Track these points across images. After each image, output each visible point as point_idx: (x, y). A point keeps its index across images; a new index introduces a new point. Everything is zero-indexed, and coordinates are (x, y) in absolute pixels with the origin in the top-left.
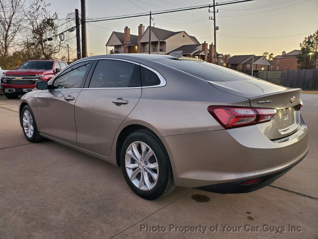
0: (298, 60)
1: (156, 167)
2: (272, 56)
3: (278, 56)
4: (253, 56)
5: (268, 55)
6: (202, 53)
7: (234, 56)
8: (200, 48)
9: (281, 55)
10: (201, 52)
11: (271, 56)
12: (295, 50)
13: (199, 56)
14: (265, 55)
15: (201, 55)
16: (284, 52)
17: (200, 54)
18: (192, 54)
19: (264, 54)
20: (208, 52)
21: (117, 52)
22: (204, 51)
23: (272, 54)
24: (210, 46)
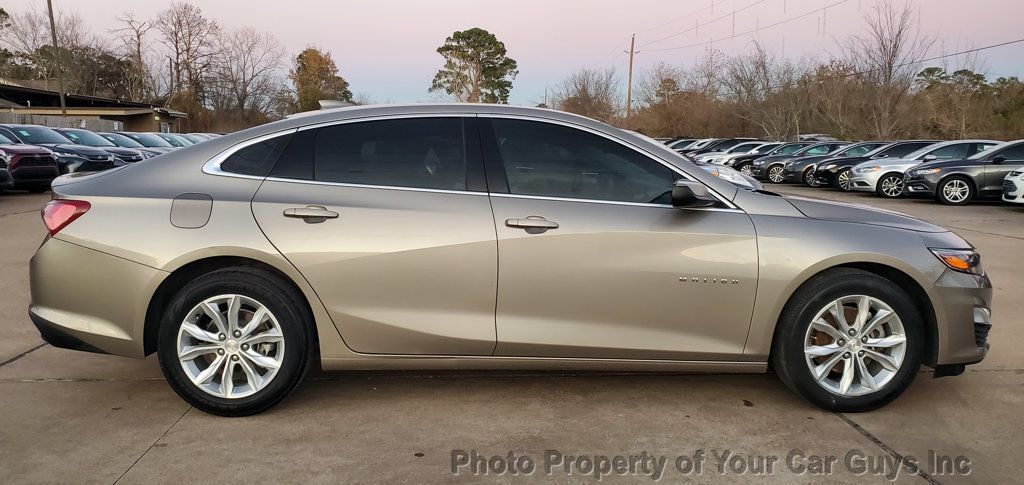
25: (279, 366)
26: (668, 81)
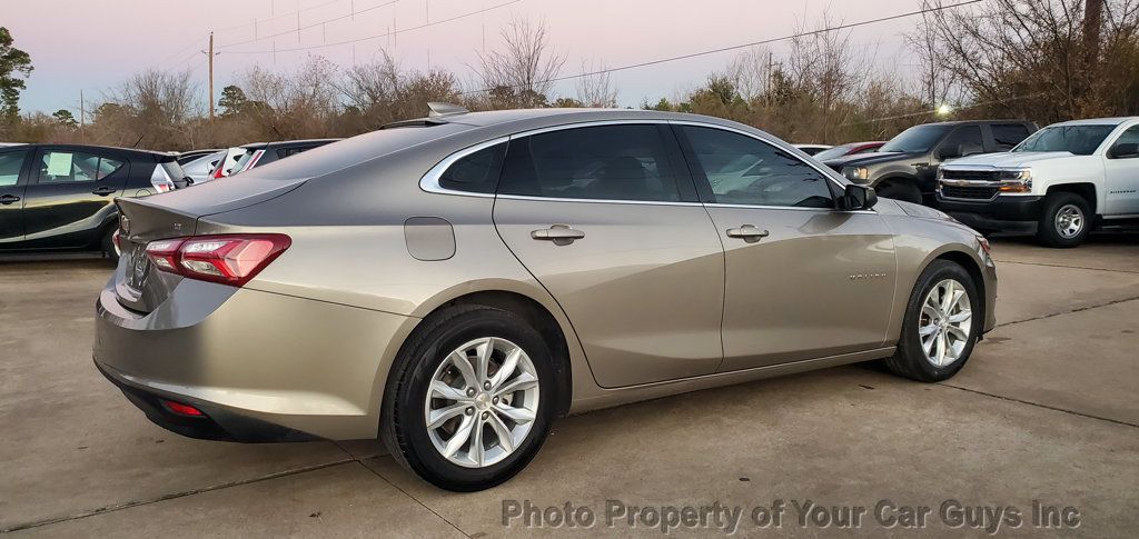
25: (534, 417)
26: (231, 88)
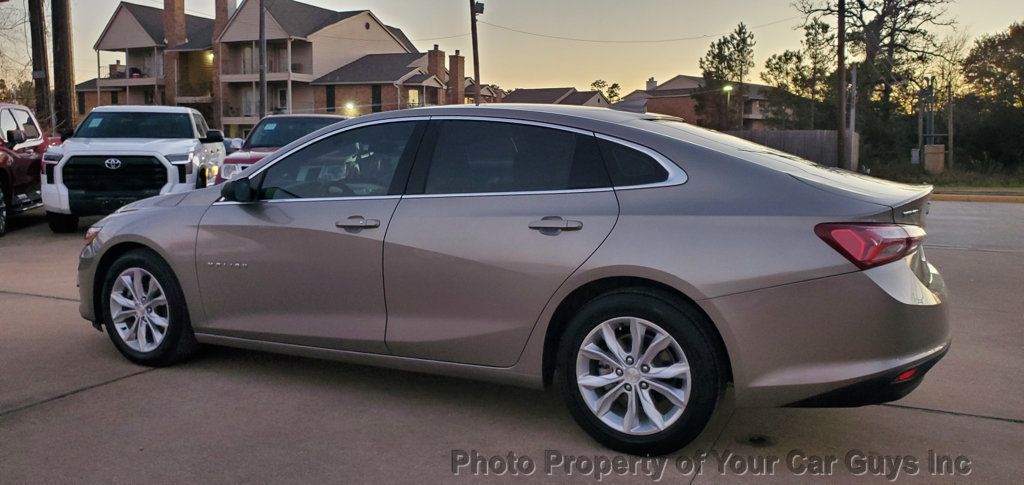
0: (696, 103)
1: (684, 374)
2: (616, 91)
3: (637, 92)
4: (571, 91)
5: (606, 89)
6: (430, 82)
7: (517, 90)
8: (422, 66)
9: (644, 88)
10: (427, 77)
11: (612, 92)
12: (679, 77)
13: (420, 89)
14: (596, 89)
15: (427, 87)
16: (651, 81)
17: (425, 83)
18: (399, 82)
19: (594, 84)
20: (447, 78)
21: (134, 72)
22: (434, 76)
23: (615, 86)
24: (451, 61)
